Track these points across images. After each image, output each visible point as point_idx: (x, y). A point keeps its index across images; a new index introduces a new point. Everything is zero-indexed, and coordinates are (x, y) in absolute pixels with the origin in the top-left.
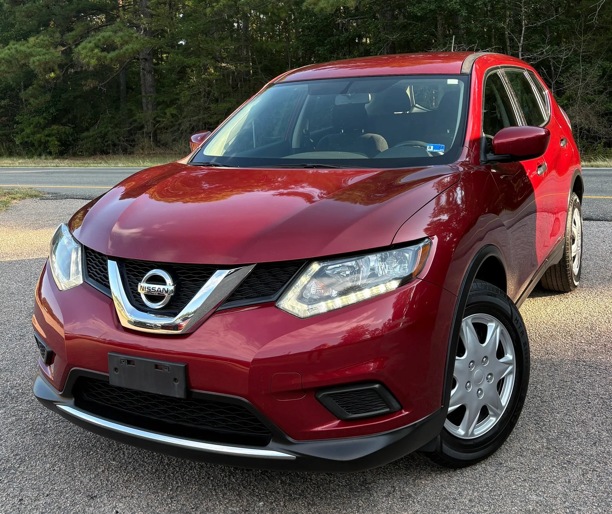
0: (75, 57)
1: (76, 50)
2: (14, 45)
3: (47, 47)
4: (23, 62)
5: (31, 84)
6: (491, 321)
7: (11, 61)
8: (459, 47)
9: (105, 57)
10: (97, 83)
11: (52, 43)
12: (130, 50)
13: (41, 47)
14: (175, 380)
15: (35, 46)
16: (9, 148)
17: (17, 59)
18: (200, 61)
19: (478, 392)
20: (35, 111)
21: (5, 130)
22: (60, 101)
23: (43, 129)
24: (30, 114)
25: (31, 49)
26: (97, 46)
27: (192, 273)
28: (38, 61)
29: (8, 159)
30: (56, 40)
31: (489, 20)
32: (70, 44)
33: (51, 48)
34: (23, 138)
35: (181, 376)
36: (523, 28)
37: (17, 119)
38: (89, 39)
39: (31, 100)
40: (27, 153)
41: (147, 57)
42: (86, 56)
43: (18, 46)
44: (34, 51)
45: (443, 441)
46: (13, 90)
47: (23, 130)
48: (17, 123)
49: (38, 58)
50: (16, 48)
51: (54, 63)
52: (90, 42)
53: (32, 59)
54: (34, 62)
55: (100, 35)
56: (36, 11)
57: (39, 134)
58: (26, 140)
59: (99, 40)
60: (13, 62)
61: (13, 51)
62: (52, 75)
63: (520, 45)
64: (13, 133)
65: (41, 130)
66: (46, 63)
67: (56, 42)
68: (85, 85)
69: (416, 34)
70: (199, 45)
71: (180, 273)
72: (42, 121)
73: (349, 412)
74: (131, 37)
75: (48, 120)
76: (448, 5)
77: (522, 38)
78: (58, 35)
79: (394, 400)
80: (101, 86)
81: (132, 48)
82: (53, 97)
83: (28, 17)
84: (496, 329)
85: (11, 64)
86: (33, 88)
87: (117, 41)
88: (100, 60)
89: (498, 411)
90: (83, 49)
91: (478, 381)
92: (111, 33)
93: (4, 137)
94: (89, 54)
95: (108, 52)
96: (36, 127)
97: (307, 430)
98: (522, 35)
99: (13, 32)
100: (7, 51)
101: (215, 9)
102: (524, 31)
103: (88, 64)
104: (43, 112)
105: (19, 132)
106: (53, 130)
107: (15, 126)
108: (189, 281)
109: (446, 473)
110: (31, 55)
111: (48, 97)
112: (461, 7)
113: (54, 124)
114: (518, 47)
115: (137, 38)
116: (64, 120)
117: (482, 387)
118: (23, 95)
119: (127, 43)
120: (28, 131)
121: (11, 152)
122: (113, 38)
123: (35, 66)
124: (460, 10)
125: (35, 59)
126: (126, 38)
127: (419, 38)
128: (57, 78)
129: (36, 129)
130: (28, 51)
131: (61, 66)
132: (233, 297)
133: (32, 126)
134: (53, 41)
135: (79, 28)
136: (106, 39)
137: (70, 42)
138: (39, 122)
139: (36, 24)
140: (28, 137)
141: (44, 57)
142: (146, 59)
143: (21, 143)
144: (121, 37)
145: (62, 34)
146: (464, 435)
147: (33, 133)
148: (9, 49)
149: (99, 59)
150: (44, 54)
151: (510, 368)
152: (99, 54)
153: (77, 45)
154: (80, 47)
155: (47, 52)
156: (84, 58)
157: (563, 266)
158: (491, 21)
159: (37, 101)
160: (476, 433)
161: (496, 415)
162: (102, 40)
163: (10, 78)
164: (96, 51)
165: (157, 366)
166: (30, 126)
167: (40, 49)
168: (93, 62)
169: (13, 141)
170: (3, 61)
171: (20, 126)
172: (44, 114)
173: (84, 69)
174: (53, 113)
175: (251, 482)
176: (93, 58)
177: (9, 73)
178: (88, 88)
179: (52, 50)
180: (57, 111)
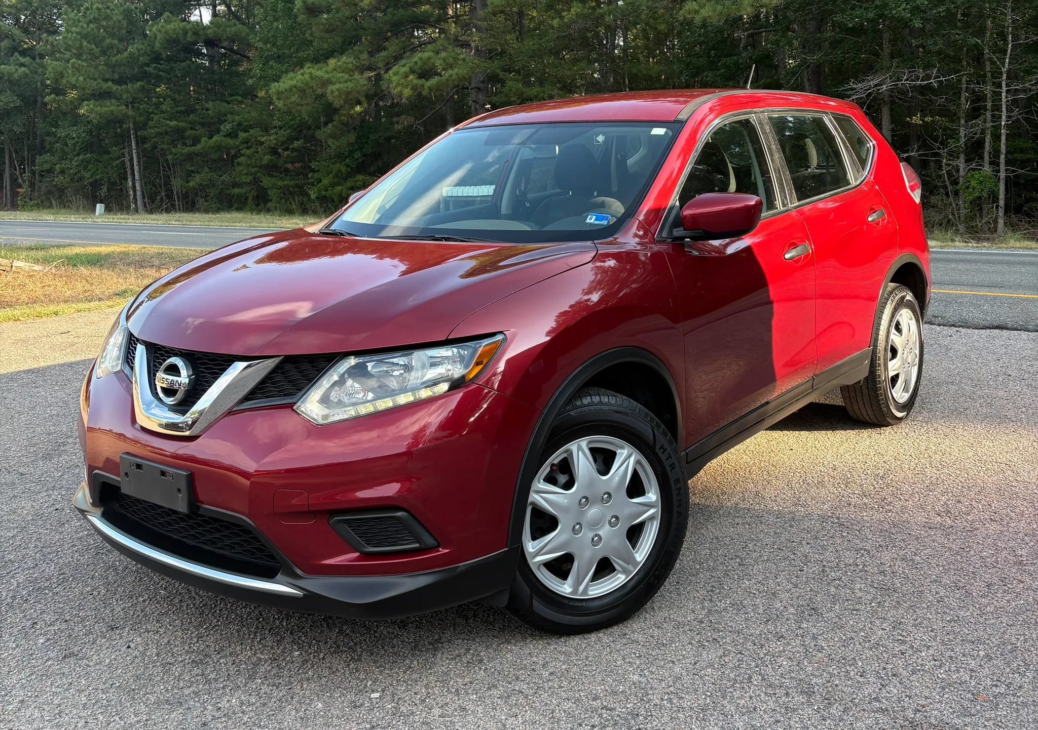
0: (384, 85)
1: (386, 76)
2: (309, 68)
3: (350, 72)
4: (319, 91)
5: (331, 121)
6: (622, 448)
7: (304, 90)
8: (910, 72)
9: (423, 86)
10: (413, 120)
11: (357, 67)
12: (454, 77)
13: (343, 72)
14: (179, 490)
15: (335, 70)
16: (302, 204)
17: (312, 87)
18: (544, 92)
19: (593, 539)
20: (336, 156)
21: (298, 179)
22: (366, 143)
23: (345, 179)
24: (330, 159)
25: (330, 75)
26: (412, 71)
27: (213, 364)
28: (338, 90)
29: (300, 218)
30: (363, 63)
31: (957, 34)
32: (379, 68)
33: (356, 73)
34: (319, 191)
35: (183, 486)
36: (1010, 46)
37: (313, 165)
38: (403, 62)
39: (330, 142)
40: (325, 211)
41: (480, 85)
42: (398, 84)
43: (313, 71)
44: (333, 76)
45: (534, 596)
46: (309, 128)
47: (320, 181)
48: (313, 171)
49: (337, 86)
50: (310, 73)
51: (358, 93)
52: (404, 66)
53: (331, 88)
54: (332, 92)
55: (417, 57)
56: (338, 23)
57: (339, 186)
58: (324, 193)
59: (416, 63)
60: (308, 91)
61: (307, 76)
62: (358, 108)
63: (1004, 70)
64: (309, 184)
65: (342, 181)
66: (348, 93)
67: (363, 66)
68: (398, 123)
69: (848, 53)
70: (544, 70)
71: (200, 363)
72: (343, 169)
73: (368, 544)
74: (456, 59)
75: (351, 168)
76: (894, 12)
77: (1007, 60)
78: (365, 56)
79: (426, 533)
80: (418, 124)
81: (457, 74)
82: (357, 138)
83: (328, 31)
84: (629, 457)
85: (305, 93)
86: (333, 126)
87: (439, 63)
88: (416, 89)
89: (630, 567)
90: (395, 74)
91: (596, 524)
92: (430, 54)
93: (296, 189)
94: (403, 81)
95: (427, 80)
96: (336, 176)
97: (317, 563)
98: (1008, 56)
99: (310, 52)
100: (300, 77)
101: (566, 20)
102: (1012, 49)
103: (400, 95)
104: (346, 157)
105: (315, 183)
106: (357, 181)
107: (310, 175)
108: (209, 373)
109: (546, 639)
110: (329, 82)
111: (352, 137)
112: (913, 15)
113: (360, 173)
114: (1001, 73)
115: (464, 60)
116: (372, 169)
117: (601, 533)
118: (320, 134)
119: (451, 66)
120: (326, 181)
121: (305, 209)
122: (432, 61)
123: (334, 97)
124: (911, 20)
125: (334, 87)
126: (451, 61)
127: (852, 60)
128: (366, 112)
129: (336, 180)
130: (326, 76)
131: (369, 97)
132: (251, 395)
133: (331, 175)
134: (358, 64)
135: (393, 46)
136: (425, 62)
137: (381, 65)
138: (340, 171)
139: (340, 41)
140: (326, 190)
141: (346, 85)
142: (479, 89)
143: (317, 198)
144: (444, 60)
145: (371, 54)
146: (571, 593)
147: (333, 185)
148: (302, 75)
149: (414, 88)
150: (346, 82)
151: (652, 511)
152: (415, 81)
153: (387, 71)
154: (390, 72)
155: (350, 78)
156: (396, 87)
157: (873, 389)
158: (960, 35)
159: (336, 143)
160: (590, 593)
161: (625, 572)
162: (420, 63)
163: (305, 113)
164: (411, 77)
165: (163, 473)
166: (328, 175)
167: (341, 75)
168: (407, 92)
169: (308, 196)
170: (295, 89)
171: (316, 175)
172: (347, 160)
173: (395, 101)
174: (357, 159)
175: (303, 628)
176: (407, 86)
177: (302, 105)
178: (400, 127)
179: (357, 76)
180: (363, 156)
